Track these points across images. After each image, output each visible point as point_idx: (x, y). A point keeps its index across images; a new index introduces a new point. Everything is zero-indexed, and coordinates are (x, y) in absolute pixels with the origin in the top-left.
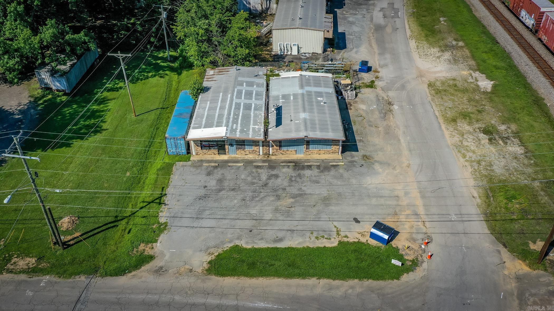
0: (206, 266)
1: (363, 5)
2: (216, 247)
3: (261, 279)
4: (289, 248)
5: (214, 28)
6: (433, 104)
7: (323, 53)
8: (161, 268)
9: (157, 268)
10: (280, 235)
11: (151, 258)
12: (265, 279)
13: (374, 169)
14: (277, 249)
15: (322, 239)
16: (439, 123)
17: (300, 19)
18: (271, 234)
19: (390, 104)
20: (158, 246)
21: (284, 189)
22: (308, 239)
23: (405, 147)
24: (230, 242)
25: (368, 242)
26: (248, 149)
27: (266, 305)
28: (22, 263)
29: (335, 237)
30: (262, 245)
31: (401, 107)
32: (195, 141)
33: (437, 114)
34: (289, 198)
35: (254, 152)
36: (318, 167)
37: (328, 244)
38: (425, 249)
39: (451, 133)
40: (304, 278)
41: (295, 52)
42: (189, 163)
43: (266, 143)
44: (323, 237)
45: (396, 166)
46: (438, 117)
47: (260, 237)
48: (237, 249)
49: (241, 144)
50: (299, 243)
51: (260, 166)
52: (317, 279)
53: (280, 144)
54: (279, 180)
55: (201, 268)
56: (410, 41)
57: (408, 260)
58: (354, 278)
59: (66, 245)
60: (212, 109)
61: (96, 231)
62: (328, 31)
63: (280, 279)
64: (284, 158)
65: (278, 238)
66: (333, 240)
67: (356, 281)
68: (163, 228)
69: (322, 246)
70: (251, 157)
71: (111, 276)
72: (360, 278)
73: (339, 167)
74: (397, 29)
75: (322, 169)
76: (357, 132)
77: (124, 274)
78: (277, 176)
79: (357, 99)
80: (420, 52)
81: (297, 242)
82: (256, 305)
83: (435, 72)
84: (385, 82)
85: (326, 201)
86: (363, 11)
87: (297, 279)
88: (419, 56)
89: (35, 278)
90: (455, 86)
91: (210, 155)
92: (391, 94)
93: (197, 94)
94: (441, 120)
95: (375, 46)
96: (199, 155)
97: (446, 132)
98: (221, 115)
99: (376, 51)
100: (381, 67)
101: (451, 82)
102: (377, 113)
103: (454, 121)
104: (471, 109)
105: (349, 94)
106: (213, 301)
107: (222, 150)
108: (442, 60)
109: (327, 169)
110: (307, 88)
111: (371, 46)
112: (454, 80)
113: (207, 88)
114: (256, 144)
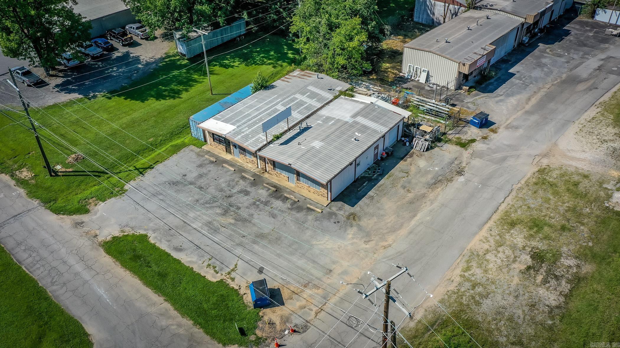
0: (109, 238)
1: (588, 47)
2: (132, 228)
3: (128, 272)
4: (178, 260)
6: (514, 193)
7: (456, 90)
8: (82, 223)
9: (80, 221)
10: (186, 245)
11: (87, 212)
12: (129, 275)
13: (345, 231)
14: (169, 255)
15: (212, 269)
16: (490, 219)
17: (447, 42)
18: (178, 241)
19: (460, 173)
20: (102, 205)
21: (239, 208)
22: (201, 262)
23: (411, 226)
24: (145, 230)
25: (245, 297)
26: (247, 157)
27: (104, 295)
29: (224, 273)
30: (163, 246)
31: (468, 181)
33: (503, 207)
34: (233, 219)
35: (252, 163)
36: (294, 203)
37: (210, 277)
38: (285, 335)
39: (489, 236)
40: (156, 293)
42: (199, 150)
43: (262, 159)
44: (214, 267)
45: (372, 240)
46: (499, 211)
47: (169, 238)
48: (144, 238)
49: (243, 150)
50: (190, 262)
51: (246, 178)
52: (165, 300)
54: (246, 198)
55: (103, 239)
56: (593, 108)
57: (256, 334)
58: (192, 318)
60: (251, 107)
61: (82, 173)
62: (464, 65)
63: (139, 282)
64: (275, 180)
65: (181, 247)
66: (219, 275)
67: (191, 323)
69: (203, 274)
70: (249, 166)
71: (51, 210)
72: (196, 323)
73: (313, 212)
74: (597, 88)
75: (294, 206)
76: (379, 187)
77: (58, 214)
78: (247, 194)
79: (426, 153)
80: (587, 126)
81: (189, 259)
82: (99, 290)
83: (573, 158)
84: (488, 146)
85: (259, 238)
86: (577, 54)
87: (150, 290)
88: (578, 130)
89: (16, 188)
90: (576, 184)
91: (219, 150)
92: (476, 162)
93: (256, 90)
94: (496, 217)
95: (534, 101)
96: (212, 146)
97: (484, 232)
98: (249, 115)
99: (528, 107)
100: (507, 127)
101: (576, 178)
102: (430, 176)
103: (513, 224)
104: (557, 220)
105: (420, 143)
106: (78, 267)
107: (228, 151)
108: (605, 146)
109: (299, 209)
110: (360, 119)
111: (529, 99)
112: (586, 177)
113: (273, 87)
114: (250, 153)
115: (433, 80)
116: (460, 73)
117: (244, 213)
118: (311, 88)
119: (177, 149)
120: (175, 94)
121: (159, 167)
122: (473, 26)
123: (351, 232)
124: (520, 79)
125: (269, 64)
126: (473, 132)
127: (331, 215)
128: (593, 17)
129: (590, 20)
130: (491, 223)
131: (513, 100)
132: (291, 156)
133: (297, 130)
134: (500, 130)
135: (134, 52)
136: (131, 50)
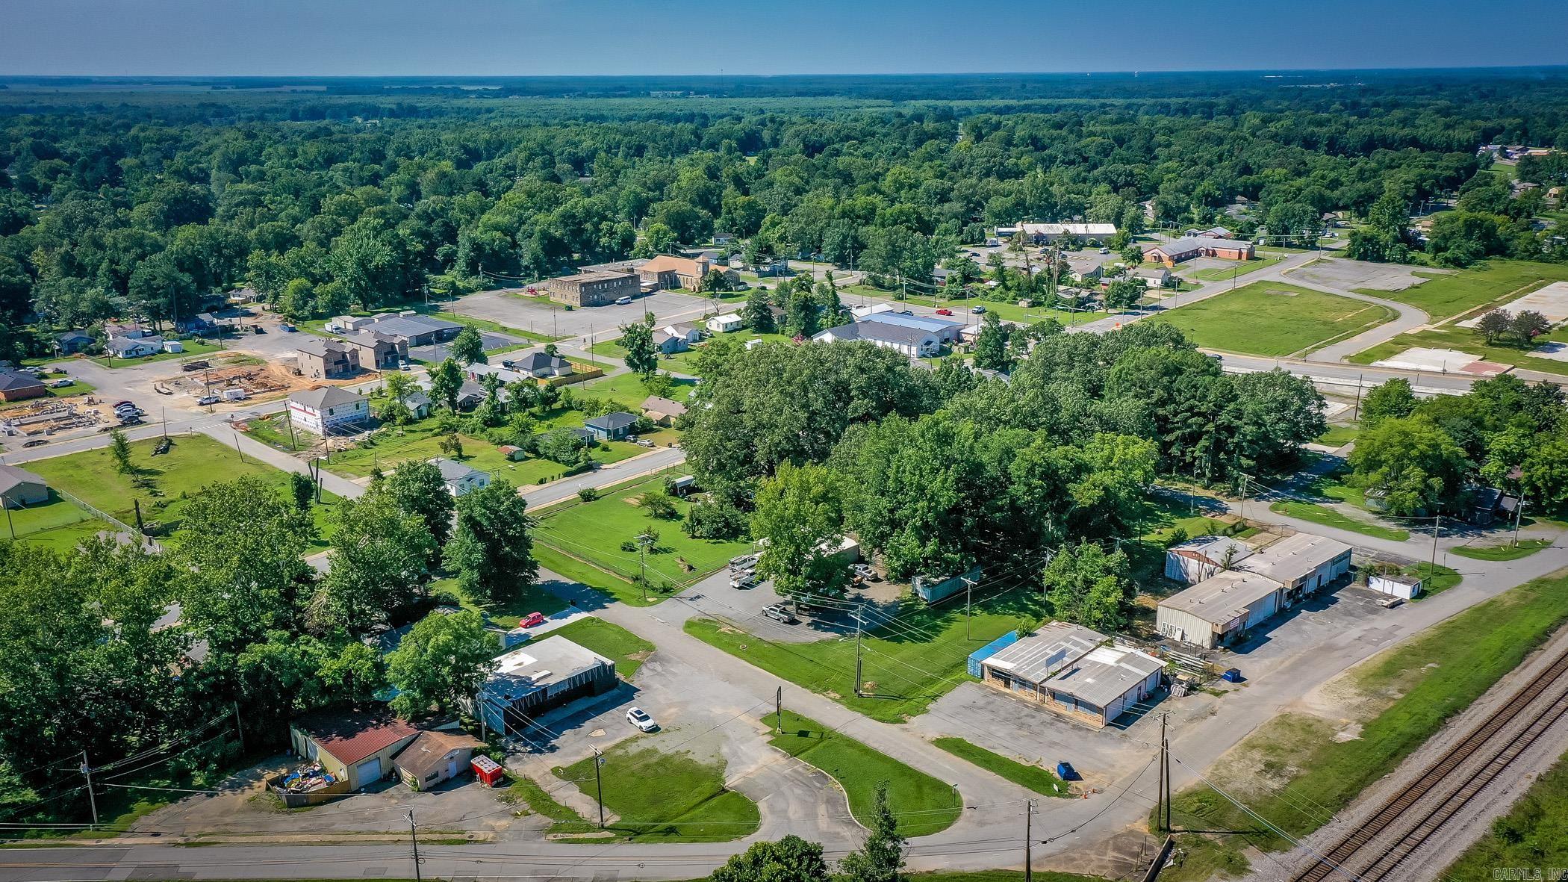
0: (934, 739)
1: (1354, 617)
2: (949, 734)
3: (960, 758)
4: (995, 754)
5: (1079, 583)
6: (1257, 729)
7: (1211, 649)
8: (906, 729)
9: (904, 728)
10: (996, 746)
11: (905, 722)
12: (962, 760)
13: (1120, 745)
14: (988, 751)
15: (1023, 760)
16: (1236, 743)
17: (1199, 603)
18: (991, 743)
19: (1213, 714)
20: (914, 719)
21: (1030, 726)
22: (1013, 756)
24: (960, 736)
25: (1054, 773)
26: (1028, 690)
27: (950, 769)
28: (832, 695)
29: (1033, 763)
30: (980, 745)
31: (1219, 719)
32: (989, 667)
33: (1247, 737)
34: (1027, 732)
35: (1032, 695)
36: (1074, 726)
37: (1023, 763)
38: (1088, 794)
39: (1235, 753)
40: (986, 770)
41: (1177, 637)
42: (975, 685)
43: (1043, 691)
46: (1244, 739)
47: (982, 741)
48: (962, 741)
49: (1023, 683)
51: (1031, 709)
52: (995, 774)
53: (1055, 695)
54: (1033, 720)
55: (929, 739)
56: (1343, 673)
57: (1070, 793)
58: (1019, 783)
59: (860, 695)
60: (1022, 650)
61: (883, 697)
62: (1217, 625)
63: (972, 764)
64: (1054, 709)
65: (993, 747)
66: (1029, 763)
68: (927, 711)
69: (1018, 762)
70: (1028, 698)
71: (875, 720)
72: (1023, 786)
73: (1090, 732)
74: (1351, 656)
75: (1076, 727)
77: (883, 722)
78: (1034, 717)
79: (1183, 698)
80: (1332, 686)
81: (1004, 754)
82: (944, 766)
83: (1312, 709)
84: (1239, 696)
85: (1053, 744)
87: (982, 769)
88: (1323, 689)
89: (834, 704)
90: (1310, 726)
91: (998, 685)
92: (1227, 707)
93: (1021, 636)
94: (1240, 742)
95: (1287, 663)
96: (989, 681)
97: (1230, 751)
98: (1023, 656)
99: (1280, 668)
100: (1258, 684)
101: (1311, 722)
102: (1187, 714)
103: (1254, 747)
104: (1289, 746)
105: (1177, 690)
106: (921, 753)
107: (1007, 684)
108: (1343, 701)
109: (1080, 729)
110: (1122, 665)
111: (1283, 662)
112: (1319, 721)
113: (1035, 635)
114: (1034, 686)
115: (1188, 639)
116: (1214, 633)
117: (1037, 729)
118: (1072, 637)
119: (960, 681)
120: (926, 639)
121: (947, 697)
122: (1228, 588)
123: (1125, 746)
124: (1276, 643)
125: (1012, 614)
126: (1226, 685)
127: (1106, 735)
128: (1368, 585)
129: (1365, 588)
130: (1236, 746)
131: (1267, 662)
132: (1071, 687)
133: (1069, 670)
134: (1251, 686)
135: (866, 594)
136: (862, 592)
